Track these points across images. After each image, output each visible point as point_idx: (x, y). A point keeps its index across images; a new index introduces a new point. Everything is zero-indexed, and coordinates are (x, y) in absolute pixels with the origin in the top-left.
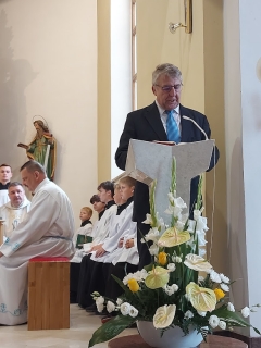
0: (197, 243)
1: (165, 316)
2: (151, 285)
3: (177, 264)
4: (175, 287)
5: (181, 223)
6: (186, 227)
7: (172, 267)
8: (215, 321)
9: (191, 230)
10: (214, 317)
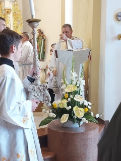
0: (80, 90)
1: (65, 118)
2: (61, 106)
3: (71, 99)
4: (70, 107)
5: (74, 83)
6: (76, 84)
7: (69, 99)
8: (84, 120)
9: (78, 85)
10: (84, 118)
